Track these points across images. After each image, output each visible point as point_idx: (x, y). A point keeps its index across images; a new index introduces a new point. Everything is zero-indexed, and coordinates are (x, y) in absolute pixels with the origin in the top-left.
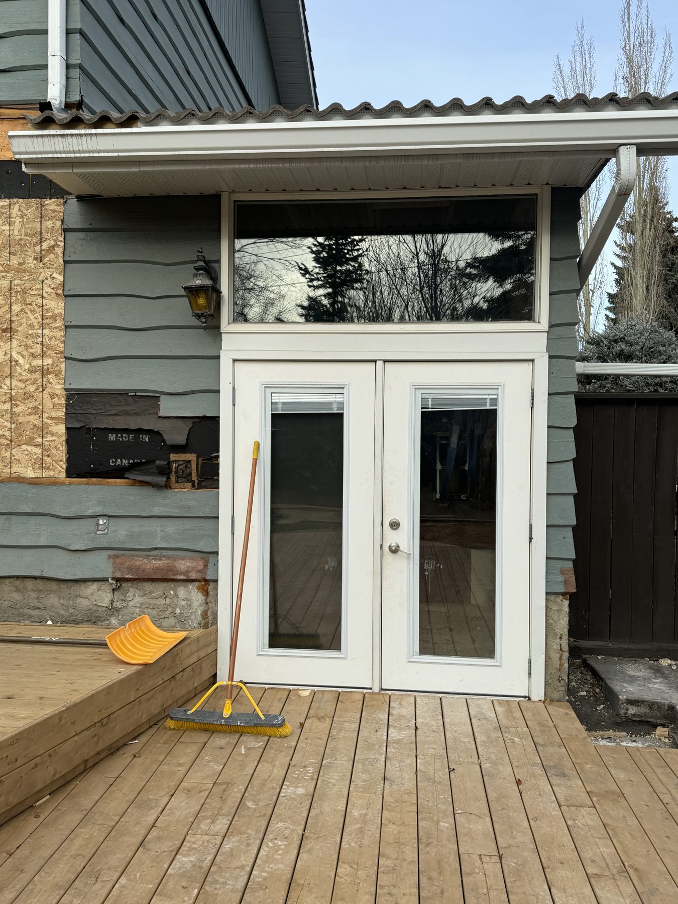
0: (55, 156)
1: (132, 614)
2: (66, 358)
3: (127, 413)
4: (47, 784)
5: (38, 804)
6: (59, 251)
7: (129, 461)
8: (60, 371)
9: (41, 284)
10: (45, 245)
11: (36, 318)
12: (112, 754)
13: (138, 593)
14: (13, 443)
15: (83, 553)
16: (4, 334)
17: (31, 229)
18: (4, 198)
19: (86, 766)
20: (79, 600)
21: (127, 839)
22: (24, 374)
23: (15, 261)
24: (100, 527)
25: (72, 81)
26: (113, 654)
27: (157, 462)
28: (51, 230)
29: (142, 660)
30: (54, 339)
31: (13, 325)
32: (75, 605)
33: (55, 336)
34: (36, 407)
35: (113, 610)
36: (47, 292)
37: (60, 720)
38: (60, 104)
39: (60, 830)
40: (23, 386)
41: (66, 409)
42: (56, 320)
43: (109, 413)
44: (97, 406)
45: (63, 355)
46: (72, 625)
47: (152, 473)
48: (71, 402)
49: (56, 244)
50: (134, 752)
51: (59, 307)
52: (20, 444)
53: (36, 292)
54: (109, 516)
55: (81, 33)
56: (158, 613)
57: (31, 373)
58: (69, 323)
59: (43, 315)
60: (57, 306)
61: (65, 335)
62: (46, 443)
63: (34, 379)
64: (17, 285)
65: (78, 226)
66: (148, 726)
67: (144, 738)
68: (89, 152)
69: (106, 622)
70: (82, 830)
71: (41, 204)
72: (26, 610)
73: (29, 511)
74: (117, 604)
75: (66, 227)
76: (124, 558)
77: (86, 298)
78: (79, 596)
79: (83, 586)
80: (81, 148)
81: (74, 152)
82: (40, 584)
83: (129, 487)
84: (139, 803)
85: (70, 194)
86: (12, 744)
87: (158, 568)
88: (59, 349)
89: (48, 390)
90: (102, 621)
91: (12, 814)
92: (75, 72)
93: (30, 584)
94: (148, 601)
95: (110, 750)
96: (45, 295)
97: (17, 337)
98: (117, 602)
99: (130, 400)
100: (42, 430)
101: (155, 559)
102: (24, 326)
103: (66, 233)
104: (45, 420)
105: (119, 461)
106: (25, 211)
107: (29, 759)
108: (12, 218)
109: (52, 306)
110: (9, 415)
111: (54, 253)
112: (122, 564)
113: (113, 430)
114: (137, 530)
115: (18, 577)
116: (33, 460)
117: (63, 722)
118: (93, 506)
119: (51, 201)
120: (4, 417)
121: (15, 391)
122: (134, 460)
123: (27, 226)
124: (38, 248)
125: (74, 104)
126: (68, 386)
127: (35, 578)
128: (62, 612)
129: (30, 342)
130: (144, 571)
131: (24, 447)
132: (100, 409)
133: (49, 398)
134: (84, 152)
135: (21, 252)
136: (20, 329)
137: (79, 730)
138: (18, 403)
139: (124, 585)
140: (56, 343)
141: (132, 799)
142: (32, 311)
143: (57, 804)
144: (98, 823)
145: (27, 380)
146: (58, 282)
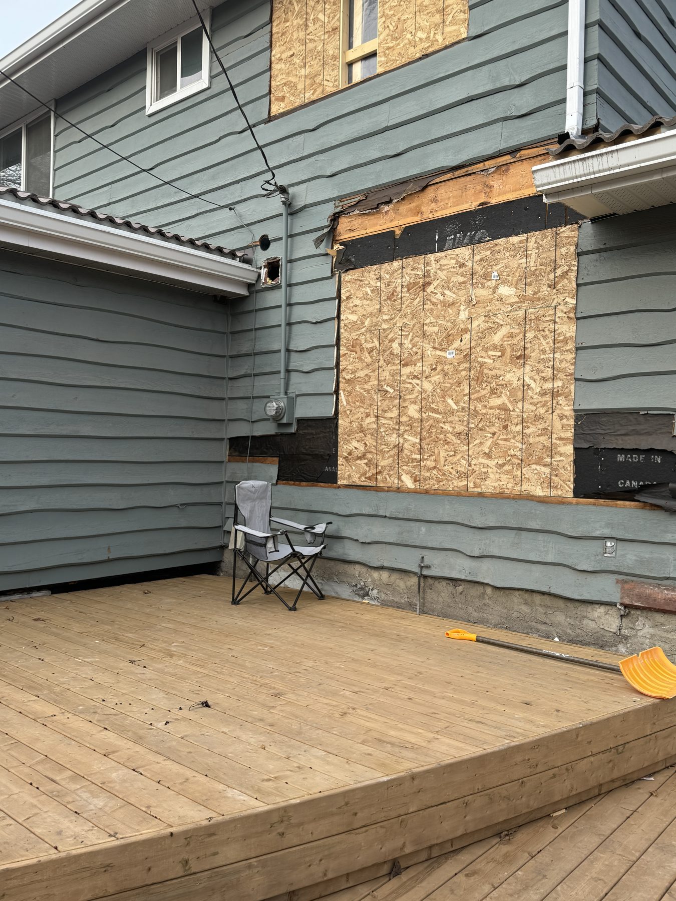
0: (575, 180)
1: (642, 644)
2: (576, 379)
3: (637, 433)
4: (564, 797)
5: (555, 815)
6: (572, 275)
7: (638, 483)
8: (570, 392)
9: (554, 310)
10: (559, 272)
11: (548, 343)
12: (626, 785)
13: (648, 623)
14: (524, 463)
15: (590, 575)
16: (518, 361)
17: (546, 258)
18: (522, 234)
19: (600, 790)
20: (586, 621)
21: (650, 879)
22: (535, 397)
23: (530, 291)
24: (608, 550)
25: (589, 107)
26: (628, 682)
27: (670, 485)
28: (565, 257)
29: (659, 693)
30: (565, 362)
31: (526, 352)
32: (581, 626)
33: (566, 359)
34: (545, 428)
35: (620, 637)
36: (559, 317)
37: (577, 736)
38: (577, 132)
39: (579, 848)
40: (534, 408)
41: (575, 430)
42: (567, 343)
43: (619, 433)
44: (606, 426)
45: (573, 376)
46: (578, 645)
47: (664, 496)
48: (579, 423)
49: (570, 269)
50: (652, 790)
51: (571, 330)
52: (530, 463)
53: (549, 319)
54: (617, 539)
55: (599, 58)
56: (671, 648)
57: (541, 396)
58: (580, 345)
59: (554, 340)
60: (568, 329)
61: (576, 357)
62: (555, 463)
63: (545, 401)
64: (531, 314)
65: (593, 248)
66: (664, 767)
67: (661, 778)
68: (609, 170)
69: (613, 648)
70: (602, 855)
71: (556, 233)
72: (534, 624)
73: (537, 527)
74: (625, 632)
75: (580, 250)
76: (633, 584)
77: (598, 318)
78: (586, 617)
79: (590, 608)
80: (601, 168)
81: (594, 173)
82: (547, 600)
83: (639, 510)
84: (661, 845)
85: (585, 218)
86: (533, 748)
87: (670, 600)
88: (569, 371)
89: (557, 412)
90: (609, 647)
91: (532, 817)
92: (593, 98)
93: (538, 599)
94: (659, 633)
95: (624, 780)
96: (557, 320)
97: (529, 363)
98: (626, 629)
99: (642, 419)
100: (551, 450)
101: (668, 590)
102: (537, 351)
103: (580, 257)
104: (554, 441)
105: (628, 482)
106: (541, 242)
107: (547, 768)
108: (529, 251)
109: (564, 330)
110: (521, 436)
111: (567, 278)
112: (630, 590)
113: (622, 451)
114: (647, 556)
115: (527, 591)
116: (542, 479)
117: (579, 739)
118: (600, 527)
119: (565, 228)
120: (516, 438)
121: (526, 414)
122: (644, 482)
123: (542, 256)
124: (552, 276)
125: (590, 129)
126: (577, 407)
127: (543, 593)
128: (569, 631)
129: (541, 367)
130: (655, 600)
131: (534, 466)
132: (609, 429)
133: (558, 419)
134: (604, 171)
135: (536, 281)
136: (533, 355)
137: (595, 751)
138: (529, 424)
139: (632, 612)
140: (566, 365)
141: (653, 839)
142: (545, 337)
143: (575, 820)
144: (617, 852)
145: (538, 403)
146: (571, 306)
